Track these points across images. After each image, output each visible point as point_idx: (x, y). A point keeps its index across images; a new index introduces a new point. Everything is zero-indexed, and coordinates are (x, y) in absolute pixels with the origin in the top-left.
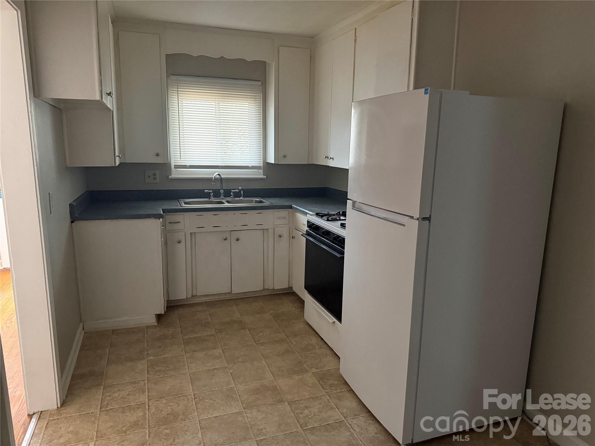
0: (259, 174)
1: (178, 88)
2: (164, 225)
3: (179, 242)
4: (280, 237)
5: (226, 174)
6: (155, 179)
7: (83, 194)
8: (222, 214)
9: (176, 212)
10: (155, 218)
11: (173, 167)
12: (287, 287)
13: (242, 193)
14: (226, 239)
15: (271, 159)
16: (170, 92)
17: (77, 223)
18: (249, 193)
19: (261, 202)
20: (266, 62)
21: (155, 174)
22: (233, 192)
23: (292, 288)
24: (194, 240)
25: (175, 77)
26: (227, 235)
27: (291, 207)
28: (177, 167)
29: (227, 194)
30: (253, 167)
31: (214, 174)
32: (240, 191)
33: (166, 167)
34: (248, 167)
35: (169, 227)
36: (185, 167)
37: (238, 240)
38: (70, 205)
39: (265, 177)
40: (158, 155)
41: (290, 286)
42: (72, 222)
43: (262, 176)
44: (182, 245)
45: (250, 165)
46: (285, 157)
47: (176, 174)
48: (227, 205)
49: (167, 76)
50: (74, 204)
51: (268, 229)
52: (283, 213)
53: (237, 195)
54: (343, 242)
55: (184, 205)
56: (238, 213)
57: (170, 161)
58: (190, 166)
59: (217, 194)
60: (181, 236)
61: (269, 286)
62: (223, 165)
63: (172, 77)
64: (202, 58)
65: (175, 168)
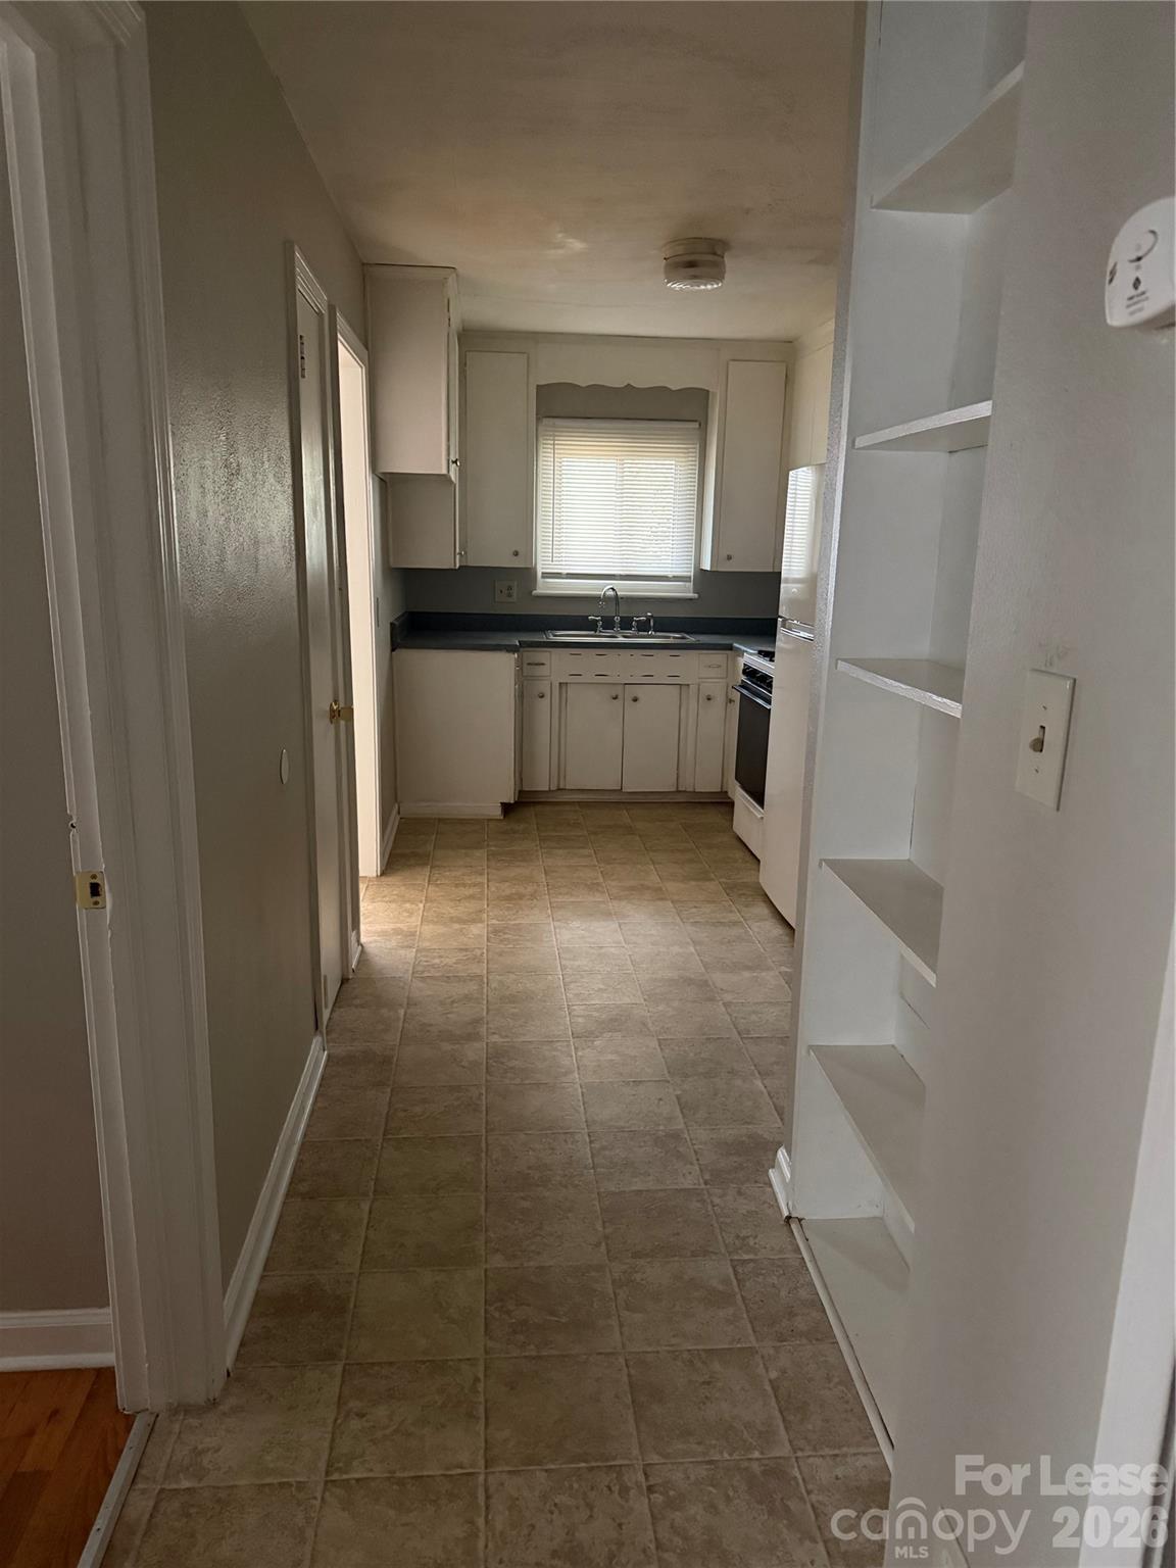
0: (686, 591)
1: (554, 440)
2: (520, 664)
3: (542, 697)
4: (709, 699)
5: (625, 588)
6: (510, 595)
7: (403, 615)
8: (612, 654)
9: (538, 647)
10: (508, 651)
11: (539, 575)
12: (719, 790)
13: (652, 624)
14: (616, 698)
15: (707, 565)
16: (541, 446)
17: (397, 651)
18: (663, 625)
19: (683, 638)
20: (708, 391)
21: (510, 588)
22: (636, 621)
23: (726, 792)
24: (564, 695)
25: (551, 421)
26: (618, 690)
27: (730, 648)
28: (546, 575)
29: (626, 624)
30: (676, 578)
31: (602, 588)
32: (648, 620)
33: (527, 575)
34: (666, 577)
35: (527, 670)
36: (558, 575)
37: (635, 700)
38: (392, 624)
39: (696, 595)
40: (516, 554)
41: (724, 790)
42: (393, 650)
43: (691, 595)
44: (546, 702)
45: (670, 574)
46: (729, 558)
47: (545, 587)
48: (621, 640)
49: (538, 419)
50: (397, 623)
51: (688, 685)
52: (718, 657)
53: (643, 627)
54: (770, 685)
55: (552, 637)
56: (638, 653)
57: (536, 564)
58: (568, 574)
59: (608, 624)
60: (544, 687)
61: (687, 784)
62: (622, 573)
63: (546, 421)
64: (595, 389)
65: (543, 577)
